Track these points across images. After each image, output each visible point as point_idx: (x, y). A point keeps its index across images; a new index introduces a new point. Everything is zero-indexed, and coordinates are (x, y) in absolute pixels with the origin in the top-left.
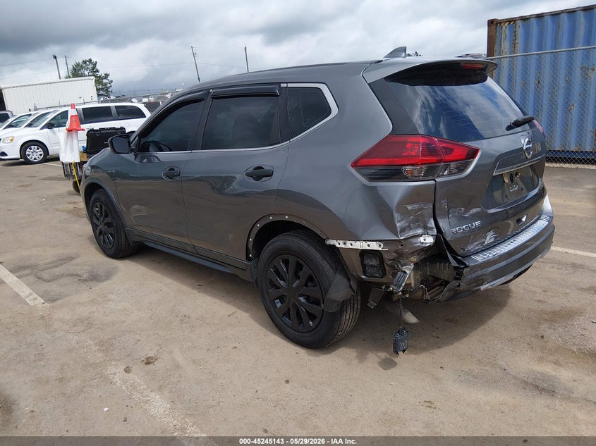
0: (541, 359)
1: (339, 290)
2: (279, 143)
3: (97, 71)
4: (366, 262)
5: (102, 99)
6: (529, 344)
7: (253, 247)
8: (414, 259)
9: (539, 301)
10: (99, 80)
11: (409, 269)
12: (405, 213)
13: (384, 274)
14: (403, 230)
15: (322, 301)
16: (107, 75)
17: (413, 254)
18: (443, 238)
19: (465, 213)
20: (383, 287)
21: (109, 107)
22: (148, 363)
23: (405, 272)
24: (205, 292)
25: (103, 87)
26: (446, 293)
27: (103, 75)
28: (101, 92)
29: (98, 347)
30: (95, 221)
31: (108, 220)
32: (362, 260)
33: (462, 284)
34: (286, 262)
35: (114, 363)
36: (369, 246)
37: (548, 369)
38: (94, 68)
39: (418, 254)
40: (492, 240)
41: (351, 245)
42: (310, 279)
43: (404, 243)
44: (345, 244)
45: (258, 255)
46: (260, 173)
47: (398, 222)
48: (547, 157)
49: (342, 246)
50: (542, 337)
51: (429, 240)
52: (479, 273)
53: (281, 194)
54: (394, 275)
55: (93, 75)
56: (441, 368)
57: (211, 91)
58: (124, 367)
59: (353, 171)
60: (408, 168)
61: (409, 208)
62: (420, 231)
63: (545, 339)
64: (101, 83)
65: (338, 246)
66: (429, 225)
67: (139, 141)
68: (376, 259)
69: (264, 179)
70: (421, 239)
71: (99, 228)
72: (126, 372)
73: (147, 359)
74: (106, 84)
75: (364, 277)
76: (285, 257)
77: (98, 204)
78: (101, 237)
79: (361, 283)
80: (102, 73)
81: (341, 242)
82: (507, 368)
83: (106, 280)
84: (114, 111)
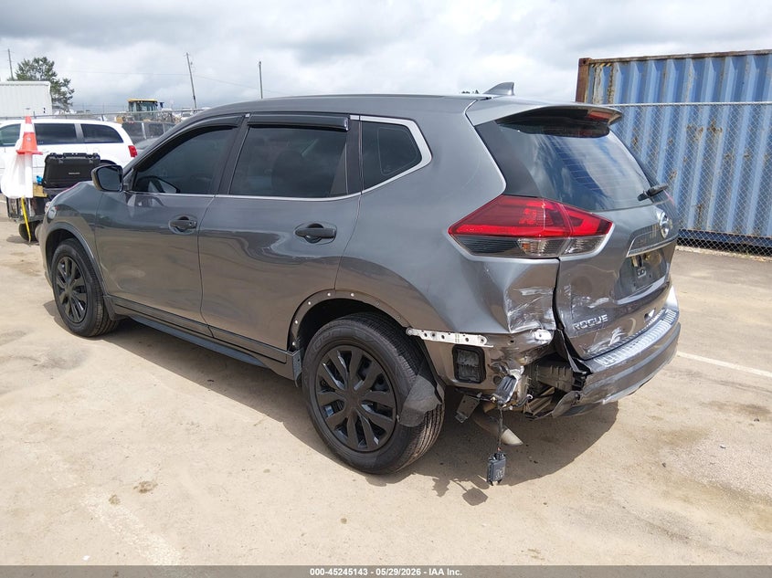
0: (666, 495)
1: (422, 396)
2: (346, 194)
3: (54, 74)
4: (461, 361)
5: (57, 113)
6: (649, 474)
7: (299, 332)
8: (526, 360)
9: (654, 418)
10: (56, 87)
11: (517, 373)
12: (518, 300)
13: (482, 379)
14: (514, 322)
15: (394, 410)
16: (67, 82)
17: (524, 353)
18: (564, 334)
19: (590, 304)
20: (479, 396)
21: (73, 125)
22: (143, 491)
23: (513, 378)
24: (219, 390)
25: (60, 96)
26: (561, 407)
27: (62, 81)
28: (57, 104)
29: (67, 466)
30: (59, 282)
31: (80, 282)
32: (455, 359)
33: (582, 395)
34: (347, 356)
35: (93, 489)
36: (467, 340)
37: (676, 508)
38: (49, 70)
39: (530, 355)
40: (618, 339)
41: (443, 337)
42: (380, 380)
43: (514, 339)
44: (434, 335)
45: (305, 344)
46: (316, 233)
47: (510, 310)
48: (680, 239)
49: (429, 338)
50: (664, 465)
51: (545, 337)
52: (603, 381)
53: (347, 263)
54: (497, 380)
55: (49, 80)
56: (545, 504)
57: (248, 115)
58: (110, 496)
59: (451, 239)
60: (525, 241)
61: (524, 293)
62: (535, 324)
63: (668, 468)
64: (58, 92)
65: (423, 337)
66: (546, 317)
67: (135, 175)
68: (474, 357)
69: (323, 241)
70: (536, 334)
71: (63, 293)
72: (112, 503)
73: (143, 484)
74: (64, 94)
75: (454, 381)
76: (347, 348)
77: (65, 259)
78: (67, 306)
79: (449, 388)
80: (60, 78)
81: (429, 333)
82: (625, 504)
83: (74, 367)
84: (79, 130)
